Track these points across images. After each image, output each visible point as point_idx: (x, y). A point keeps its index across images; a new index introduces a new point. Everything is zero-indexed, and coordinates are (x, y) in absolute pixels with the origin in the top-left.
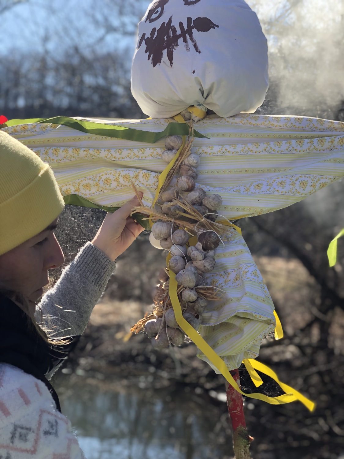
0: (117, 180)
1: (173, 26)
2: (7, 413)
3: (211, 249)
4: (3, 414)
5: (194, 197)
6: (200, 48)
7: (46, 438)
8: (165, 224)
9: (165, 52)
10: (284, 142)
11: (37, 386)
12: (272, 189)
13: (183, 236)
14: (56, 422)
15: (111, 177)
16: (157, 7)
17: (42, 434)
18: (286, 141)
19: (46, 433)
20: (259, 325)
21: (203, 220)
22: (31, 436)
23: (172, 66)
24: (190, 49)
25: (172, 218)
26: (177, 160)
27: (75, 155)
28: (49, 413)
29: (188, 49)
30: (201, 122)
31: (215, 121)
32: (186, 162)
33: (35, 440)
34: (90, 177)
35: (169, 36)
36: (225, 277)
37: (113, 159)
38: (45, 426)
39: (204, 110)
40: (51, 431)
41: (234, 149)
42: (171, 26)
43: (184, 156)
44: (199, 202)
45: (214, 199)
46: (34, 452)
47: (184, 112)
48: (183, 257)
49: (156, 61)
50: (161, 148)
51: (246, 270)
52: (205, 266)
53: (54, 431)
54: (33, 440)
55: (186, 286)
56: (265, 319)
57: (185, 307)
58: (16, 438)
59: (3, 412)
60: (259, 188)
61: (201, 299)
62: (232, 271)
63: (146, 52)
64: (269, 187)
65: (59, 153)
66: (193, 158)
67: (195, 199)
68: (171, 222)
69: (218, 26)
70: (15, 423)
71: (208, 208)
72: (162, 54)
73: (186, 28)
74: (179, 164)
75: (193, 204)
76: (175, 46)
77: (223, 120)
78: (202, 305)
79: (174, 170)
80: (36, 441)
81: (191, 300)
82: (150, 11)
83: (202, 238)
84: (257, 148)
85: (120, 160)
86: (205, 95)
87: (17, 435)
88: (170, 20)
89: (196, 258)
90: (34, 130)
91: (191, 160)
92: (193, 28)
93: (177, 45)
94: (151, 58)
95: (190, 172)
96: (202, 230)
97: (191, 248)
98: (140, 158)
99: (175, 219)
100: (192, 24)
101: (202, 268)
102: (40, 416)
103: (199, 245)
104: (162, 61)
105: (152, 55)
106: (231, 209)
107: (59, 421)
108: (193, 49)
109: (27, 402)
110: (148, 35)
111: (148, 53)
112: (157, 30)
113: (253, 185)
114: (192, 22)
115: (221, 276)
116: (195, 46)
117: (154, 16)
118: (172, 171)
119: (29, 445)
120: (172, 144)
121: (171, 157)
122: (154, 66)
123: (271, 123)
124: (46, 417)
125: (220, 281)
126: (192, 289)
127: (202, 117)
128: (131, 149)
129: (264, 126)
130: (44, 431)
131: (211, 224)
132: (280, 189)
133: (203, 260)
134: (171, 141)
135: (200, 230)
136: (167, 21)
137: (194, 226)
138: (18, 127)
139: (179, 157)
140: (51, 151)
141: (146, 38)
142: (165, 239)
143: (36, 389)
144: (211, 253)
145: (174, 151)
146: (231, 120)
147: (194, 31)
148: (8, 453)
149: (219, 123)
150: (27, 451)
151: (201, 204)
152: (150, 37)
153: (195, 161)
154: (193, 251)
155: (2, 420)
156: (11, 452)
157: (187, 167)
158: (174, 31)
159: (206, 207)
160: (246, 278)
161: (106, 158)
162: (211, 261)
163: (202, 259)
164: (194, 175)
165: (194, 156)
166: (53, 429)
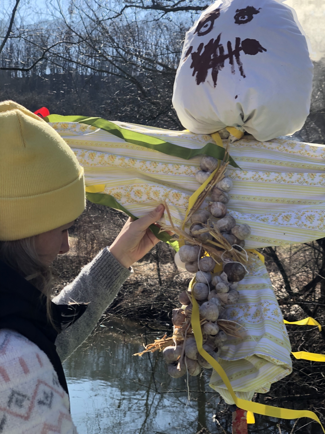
0: (148, 194)
1: (221, 45)
2: (7, 379)
3: (236, 281)
4: (3, 379)
5: (223, 225)
6: (245, 72)
7: (39, 407)
8: (192, 248)
9: (210, 71)
10: (318, 174)
11: (38, 357)
12: (300, 223)
13: (210, 264)
14: (52, 394)
15: (142, 190)
16: (207, 20)
17: (36, 403)
18: (320, 174)
19: (41, 403)
20: (276, 368)
21: (231, 250)
22: (26, 404)
23: (215, 87)
24: (235, 72)
25: (200, 242)
26: (210, 183)
27: (110, 162)
28: (46, 384)
29: (233, 72)
30: (237, 143)
31: (252, 144)
32: (219, 185)
33: (29, 407)
34: (122, 187)
35: (215, 55)
36: (246, 311)
37: (147, 171)
38: (40, 396)
39: (242, 131)
40: (45, 401)
41: (267, 176)
42: (219, 44)
43: (217, 180)
44: (228, 230)
45: (243, 230)
46: (27, 418)
47: (222, 131)
48: (207, 285)
49: (201, 79)
50: (195, 166)
51: (268, 308)
52: (229, 299)
53: (48, 402)
54: (27, 407)
55: (209, 319)
56: (283, 364)
57: (205, 339)
58: (12, 402)
59: (4, 378)
60: (287, 219)
61: (222, 334)
62: (252, 305)
63: (191, 67)
64: (297, 220)
65: (95, 157)
66: (226, 183)
67: (224, 227)
68: (199, 246)
69: (265, 50)
70: (13, 388)
71: (236, 238)
72: (207, 72)
73: (233, 49)
74: (212, 186)
75: (222, 231)
76: (220, 67)
77: (260, 144)
78: (223, 340)
79: (206, 192)
80: (30, 409)
81: (213, 333)
82: (200, 22)
83: (228, 268)
84: (290, 178)
85: (154, 173)
86: (245, 119)
87: (14, 400)
88: (219, 37)
89: (221, 290)
90: (74, 130)
91: (224, 184)
92: (240, 49)
93: (223, 66)
94: (196, 75)
95: (222, 197)
96: (229, 260)
97: (217, 278)
98: (174, 174)
99: (203, 244)
100: (240, 46)
101: (226, 300)
102: (37, 386)
103: (225, 275)
104: (206, 80)
105: (197, 72)
106: (258, 239)
107: (55, 394)
108: (238, 72)
109: (26, 371)
110: (195, 50)
111: (193, 69)
112: (204, 45)
113: (281, 215)
114: (241, 42)
115: (241, 308)
116: (241, 69)
117: (203, 30)
118: (204, 193)
119: (23, 411)
120: (207, 166)
121: (205, 179)
122: (198, 84)
123: (307, 152)
124: (42, 387)
125: (240, 314)
126: (214, 322)
127: (239, 138)
128: (166, 164)
129: (300, 155)
130: (38, 400)
131: (239, 255)
132: (308, 224)
133: (228, 293)
134: (206, 162)
135: (227, 260)
136: (215, 39)
137: (221, 254)
138: (59, 124)
139: (212, 179)
140: (87, 154)
141: (193, 52)
142: (191, 263)
143: (37, 360)
144: (235, 284)
145: (208, 173)
146: (268, 145)
147: (242, 52)
148: (4, 416)
149: (255, 146)
150: (21, 416)
151: (229, 232)
152: (197, 51)
153: (228, 186)
154: (218, 282)
155: (2, 384)
156: (7, 415)
157: (220, 191)
158: (222, 50)
159: (235, 236)
160: (267, 316)
161: (140, 170)
162: (235, 294)
163: (227, 291)
164: (226, 201)
165: (227, 180)
166: (47, 400)
